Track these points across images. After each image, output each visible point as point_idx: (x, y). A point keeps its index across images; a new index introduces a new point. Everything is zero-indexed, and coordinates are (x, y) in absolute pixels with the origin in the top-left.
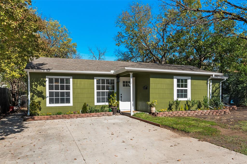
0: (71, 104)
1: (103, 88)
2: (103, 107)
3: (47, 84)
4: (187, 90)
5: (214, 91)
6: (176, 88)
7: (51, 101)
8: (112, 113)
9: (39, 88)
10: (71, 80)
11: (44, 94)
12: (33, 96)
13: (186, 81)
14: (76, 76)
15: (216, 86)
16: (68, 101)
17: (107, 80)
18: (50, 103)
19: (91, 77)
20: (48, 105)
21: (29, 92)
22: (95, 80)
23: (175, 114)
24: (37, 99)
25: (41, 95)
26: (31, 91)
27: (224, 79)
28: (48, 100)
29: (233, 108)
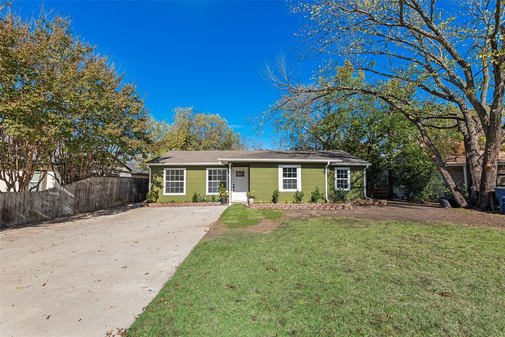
0: (184, 194)
1: (215, 179)
2: (213, 197)
3: (165, 175)
4: (296, 180)
5: (354, 181)
6: (281, 178)
7: (167, 191)
8: (220, 203)
9: (158, 179)
10: (185, 171)
11: (161, 184)
12: (153, 186)
13: (295, 170)
14: (189, 168)
15: (356, 174)
16: (182, 191)
17: (219, 171)
18: (166, 192)
19: (203, 168)
20: (165, 194)
21: (150, 183)
22: (207, 171)
23: (283, 207)
24: (156, 189)
25: (159, 185)
26: (152, 182)
27: (366, 166)
28: (164, 189)
29: (380, 203)
